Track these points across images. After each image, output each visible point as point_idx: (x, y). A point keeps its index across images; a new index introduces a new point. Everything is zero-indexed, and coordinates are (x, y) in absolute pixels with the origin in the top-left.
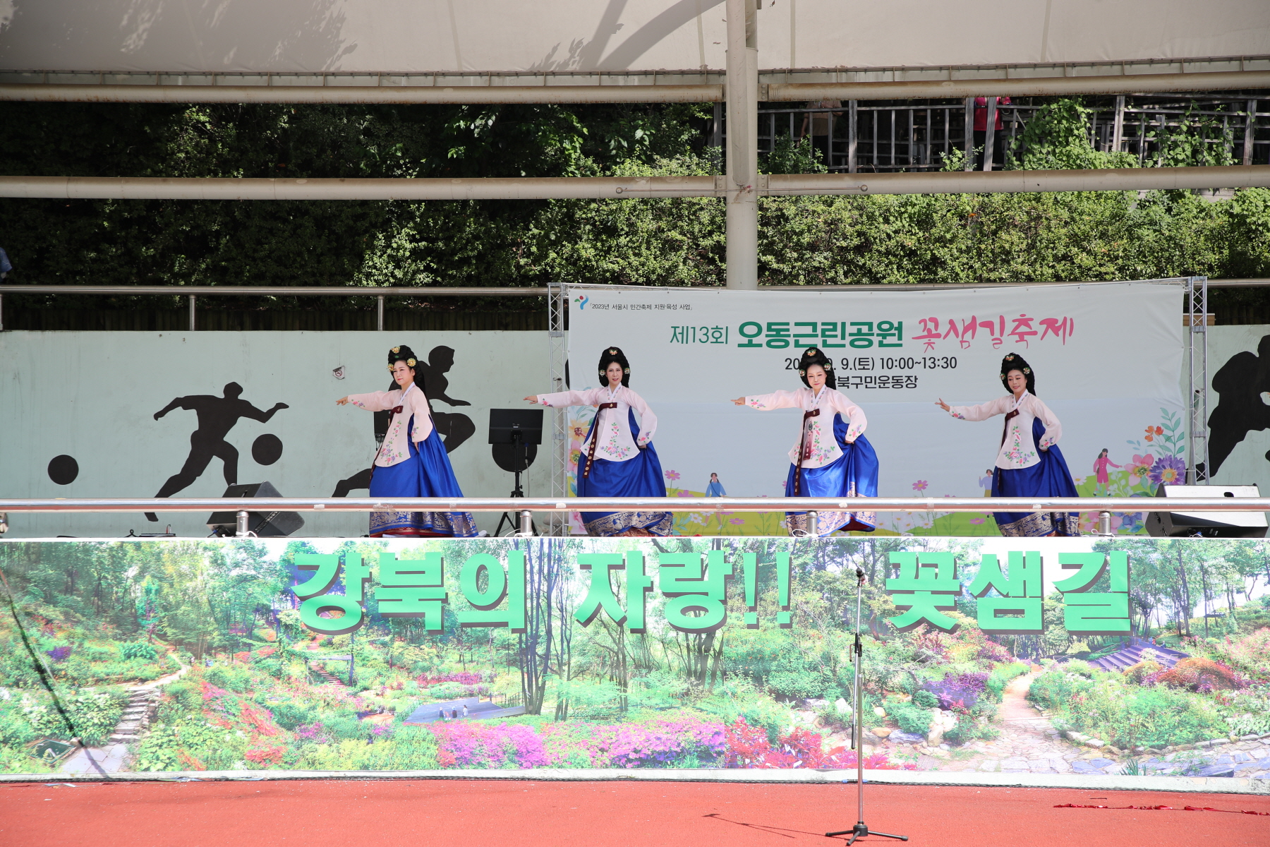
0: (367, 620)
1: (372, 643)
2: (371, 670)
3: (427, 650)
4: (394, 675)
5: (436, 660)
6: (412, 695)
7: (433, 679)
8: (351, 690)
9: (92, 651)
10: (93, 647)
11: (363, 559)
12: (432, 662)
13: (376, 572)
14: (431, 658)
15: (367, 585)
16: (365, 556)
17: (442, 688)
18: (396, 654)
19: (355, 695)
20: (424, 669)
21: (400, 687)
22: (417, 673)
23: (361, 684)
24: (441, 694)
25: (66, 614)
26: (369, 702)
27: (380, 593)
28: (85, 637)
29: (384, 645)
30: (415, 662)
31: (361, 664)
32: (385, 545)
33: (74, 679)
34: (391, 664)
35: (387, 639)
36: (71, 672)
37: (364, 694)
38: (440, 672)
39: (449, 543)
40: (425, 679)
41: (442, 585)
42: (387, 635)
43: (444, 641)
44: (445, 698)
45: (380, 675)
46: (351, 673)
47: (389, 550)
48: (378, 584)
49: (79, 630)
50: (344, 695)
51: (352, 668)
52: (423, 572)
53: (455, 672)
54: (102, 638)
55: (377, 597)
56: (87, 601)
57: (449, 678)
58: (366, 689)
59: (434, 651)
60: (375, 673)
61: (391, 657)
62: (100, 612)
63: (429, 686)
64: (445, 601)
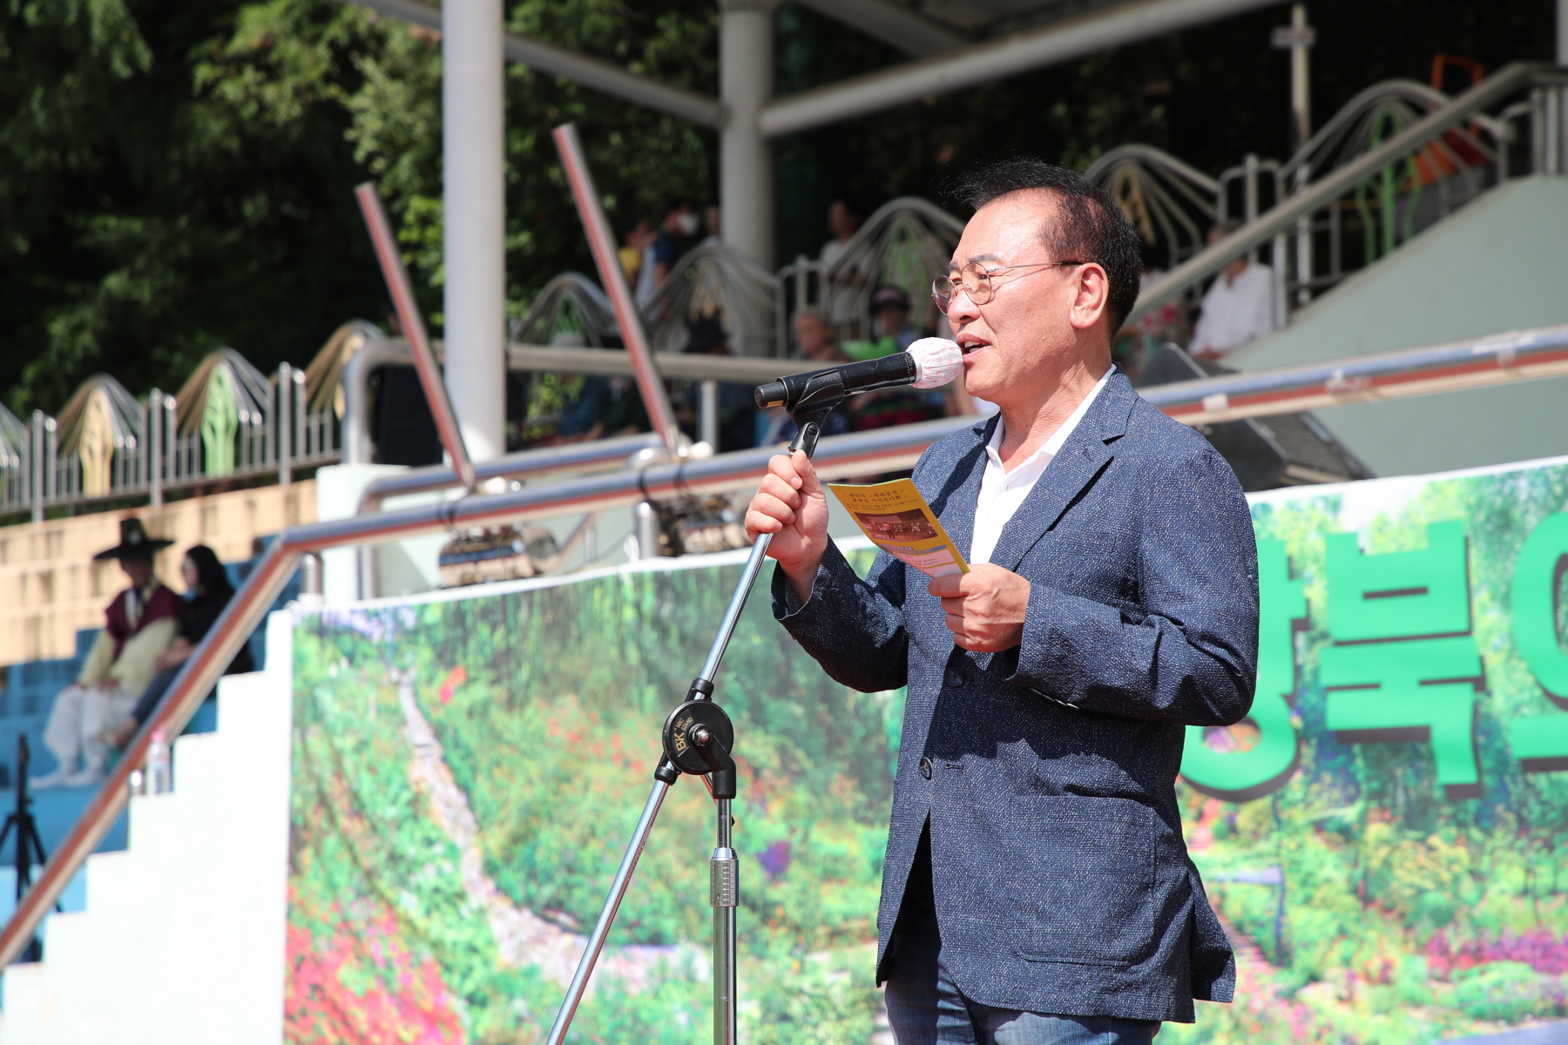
0: (1309, 752)
1: (1319, 827)
2: (1322, 916)
3: (1445, 850)
4: (1372, 935)
5: (1468, 888)
6: (1416, 1004)
7: (1464, 951)
8: (1285, 979)
9: (822, 852)
10: (826, 841)
11: (1290, 560)
12: (1456, 895)
13: (1317, 593)
14: (1456, 880)
15: (1302, 639)
16: (1293, 549)
17: (1487, 981)
18: (1375, 864)
19: (1289, 997)
20: (1444, 917)
21: (1385, 978)
22: (1425, 930)
23: (1304, 959)
24: (1482, 1004)
25: (782, 752)
26: (1321, 1020)
27: (1333, 667)
28: (812, 817)
29: (1347, 835)
30: (1420, 892)
31: (1300, 894)
32: (1335, 506)
33: (797, 929)
34: (1364, 894)
35: (1350, 814)
36: (795, 914)
37: (1311, 995)
38: (1478, 928)
39: (1479, 483)
40: (1443, 950)
41: (1467, 633)
42: (1351, 800)
43: (1485, 820)
44: (1495, 1017)
45: (1343, 933)
46: (1278, 925)
47: (1347, 522)
48: (1324, 636)
49: (801, 796)
50: (1268, 994)
51: (1282, 912)
52: (1421, 591)
53: (1515, 930)
54: (836, 816)
55: (1327, 679)
56: (811, 714)
57: (1504, 952)
58: (1314, 979)
59: (1462, 853)
60: (1332, 929)
61: (1366, 876)
62: (833, 742)
63: (1455, 973)
64: (1480, 683)
